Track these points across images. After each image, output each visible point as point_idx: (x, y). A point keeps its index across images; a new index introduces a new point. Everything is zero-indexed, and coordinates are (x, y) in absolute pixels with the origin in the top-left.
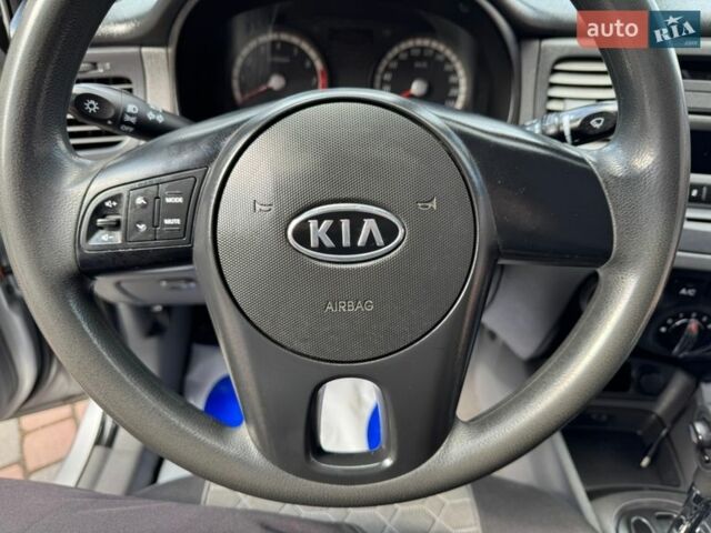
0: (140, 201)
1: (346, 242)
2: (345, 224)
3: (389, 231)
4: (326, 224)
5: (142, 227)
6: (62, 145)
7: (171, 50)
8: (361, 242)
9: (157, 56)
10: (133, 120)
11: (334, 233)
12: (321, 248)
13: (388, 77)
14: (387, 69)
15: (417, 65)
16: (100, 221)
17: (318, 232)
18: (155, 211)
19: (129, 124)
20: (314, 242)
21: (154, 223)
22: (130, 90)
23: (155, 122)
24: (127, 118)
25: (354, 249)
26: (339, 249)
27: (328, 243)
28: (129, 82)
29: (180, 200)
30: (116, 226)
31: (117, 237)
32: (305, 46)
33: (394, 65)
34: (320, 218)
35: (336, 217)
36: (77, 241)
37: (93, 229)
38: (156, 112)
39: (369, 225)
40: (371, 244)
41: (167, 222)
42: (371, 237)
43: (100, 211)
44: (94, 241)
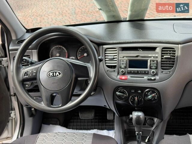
0: (31, 72)
1: (55, 75)
2: (54, 73)
3: (60, 74)
4: (52, 73)
5: (31, 75)
6: (21, 65)
7: (37, 50)
8: (56, 75)
9: (35, 51)
10: (30, 62)
11: (53, 74)
12: (52, 76)
13: (80, 53)
14: (79, 51)
15: (85, 50)
16: (26, 74)
17: (51, 74)
18: (32, 72)
19: (29, 63)
20: (51, 75)
21: (32, 75)
22: (30, 58)
23: (33, 62)
24: (29, 62)
25: (55, 76)
26: (54, 76)
27: (52, 75)
28: (30, 56)
29: (35, 71)
30: (27, 75)
31: (28, 76)
32: (63, 48)
33: (81, 50)
34: (52, 72)
35: (53, 72)
36: (22, 77)
37: (25, 75)
38: (34, 61)
39: (57, 73)
40: (58, 76)
41: (34, 74)
42: (58, 75)
43: (26, 73)
44: (24, 77)
